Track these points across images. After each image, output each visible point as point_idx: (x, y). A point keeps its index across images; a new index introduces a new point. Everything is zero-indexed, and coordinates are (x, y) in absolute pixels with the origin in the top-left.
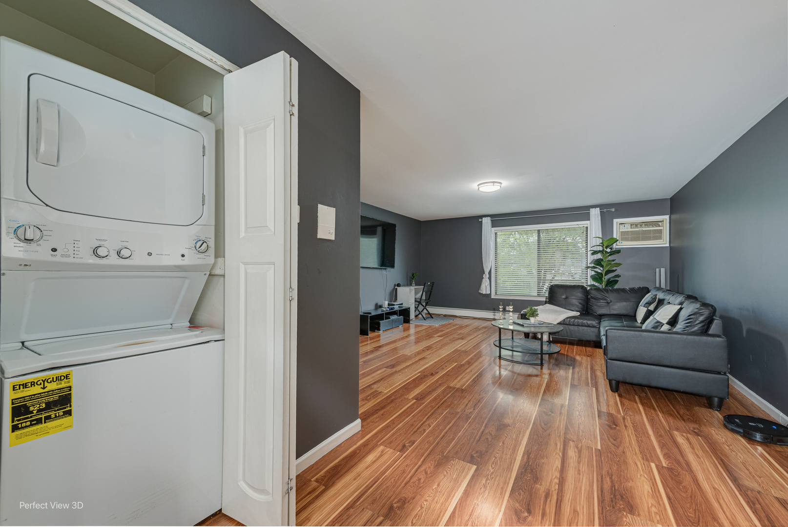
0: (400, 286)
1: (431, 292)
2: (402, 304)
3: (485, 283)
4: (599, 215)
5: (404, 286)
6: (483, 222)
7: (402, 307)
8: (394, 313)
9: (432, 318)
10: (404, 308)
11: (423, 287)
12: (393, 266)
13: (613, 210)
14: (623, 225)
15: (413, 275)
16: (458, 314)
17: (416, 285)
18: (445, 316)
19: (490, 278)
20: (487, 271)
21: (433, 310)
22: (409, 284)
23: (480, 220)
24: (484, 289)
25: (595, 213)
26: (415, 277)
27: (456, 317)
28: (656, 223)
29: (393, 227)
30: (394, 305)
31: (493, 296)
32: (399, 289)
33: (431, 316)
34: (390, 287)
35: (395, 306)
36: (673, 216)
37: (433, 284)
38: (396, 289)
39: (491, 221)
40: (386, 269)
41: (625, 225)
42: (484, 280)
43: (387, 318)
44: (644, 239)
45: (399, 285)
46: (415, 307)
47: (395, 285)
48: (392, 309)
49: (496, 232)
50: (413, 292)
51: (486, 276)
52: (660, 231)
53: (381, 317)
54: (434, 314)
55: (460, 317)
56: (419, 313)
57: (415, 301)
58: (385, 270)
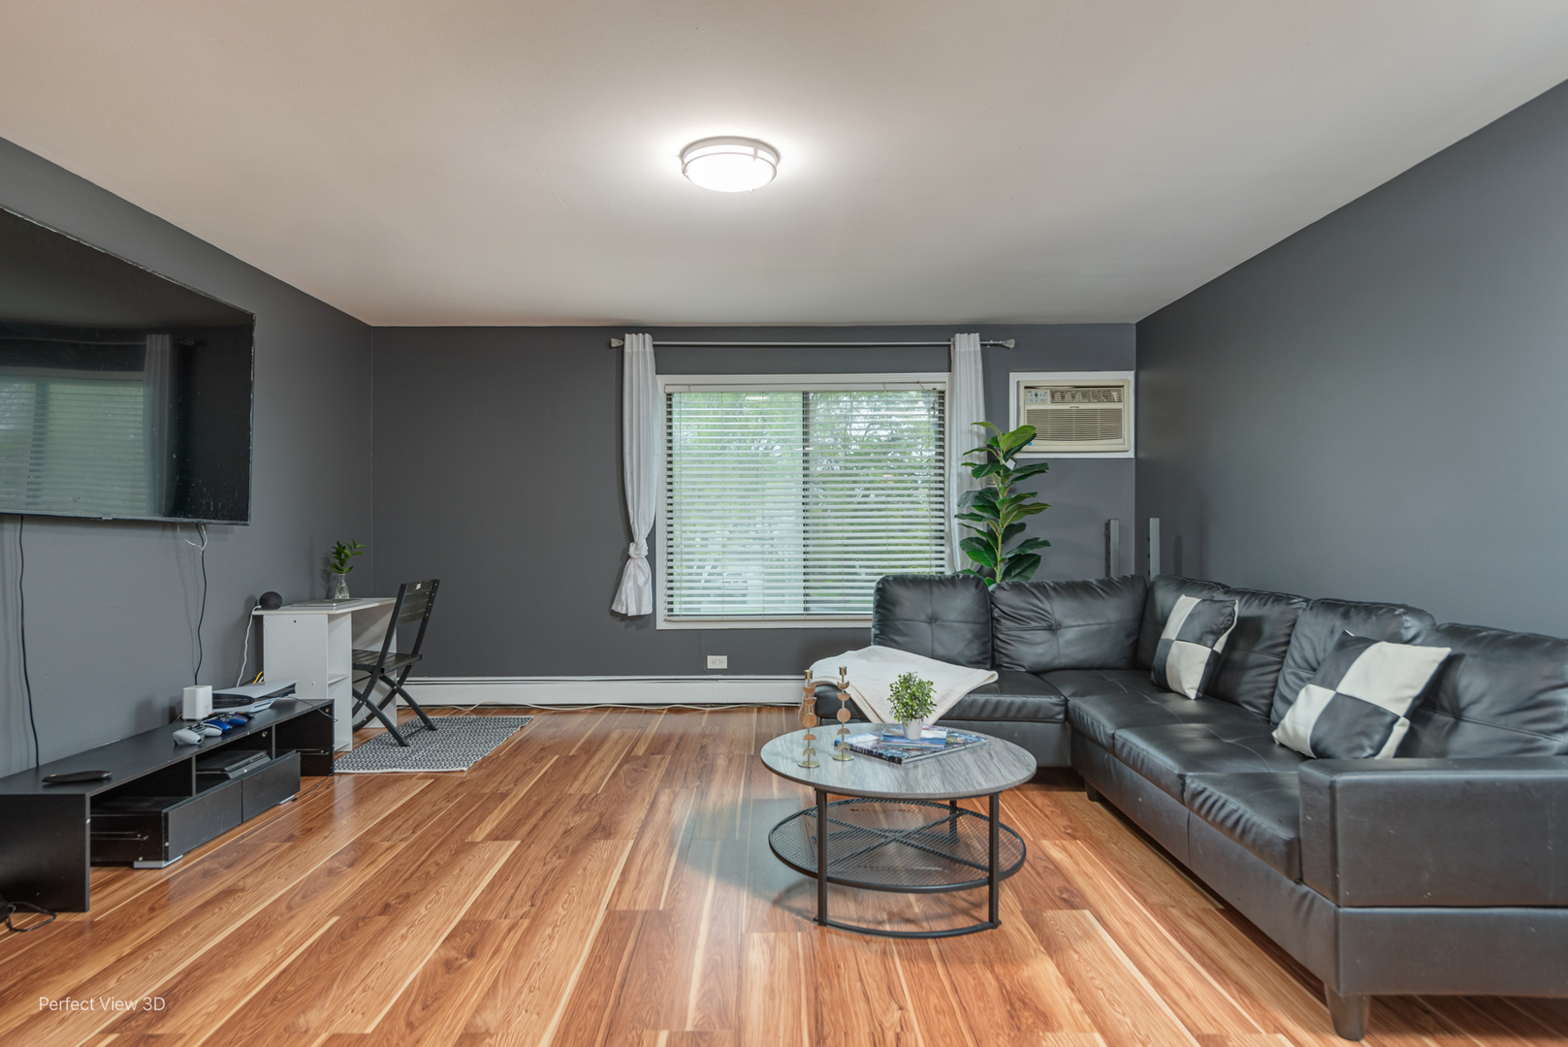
0: (276, 607)
1: (425, 620)
2: (291, 689)
3: (636, 574)
4: (979, 354)
5: (298, 601)
6: (627, 350)
7: (291, 705)
8: (255, 743)
9: (431, 728)
10: (300, 710)
11: (394, 600)
12: (237, 511)
13: (1011, 344)
14: (1034, 391)
15: (338, 553)
16: (529, 701)
17: (356, 594)
18: (482, 709)
19: (651, 558)
20: (641, 532)
21: (427, 692)
22: (321, 592)
23: (615, 343)
24: (633, 598)
25: (967, 347)
26: (349, 563)
27: (525, 709)
28: (1105, 392)
29: (239, 328)
30: (250, 701)
31: (661, 625)
32: (273, 620)
33: (424, 718)
34: (224, 611)
35: (251, 708)
36: (1143, 375)
37: (434, 589)
38: (259, 620)
39: (652, 350)
40: (197, 526)
41: (1039, 392)
42: (631, 566)
43: (206, 782)
44: (1081, 436)
45: (270, 601)
46: (355, 694)
47: (251, 603)
48: (237, 726)
49: (669, 390)
50: (346, 626)
51: (639, 549)
52: (1117, 415)
53: (174, 782)
54: (433, 708)
55: (541, 709)
56: (369, 712)
57: (355, 667)
58: (196, 535)
